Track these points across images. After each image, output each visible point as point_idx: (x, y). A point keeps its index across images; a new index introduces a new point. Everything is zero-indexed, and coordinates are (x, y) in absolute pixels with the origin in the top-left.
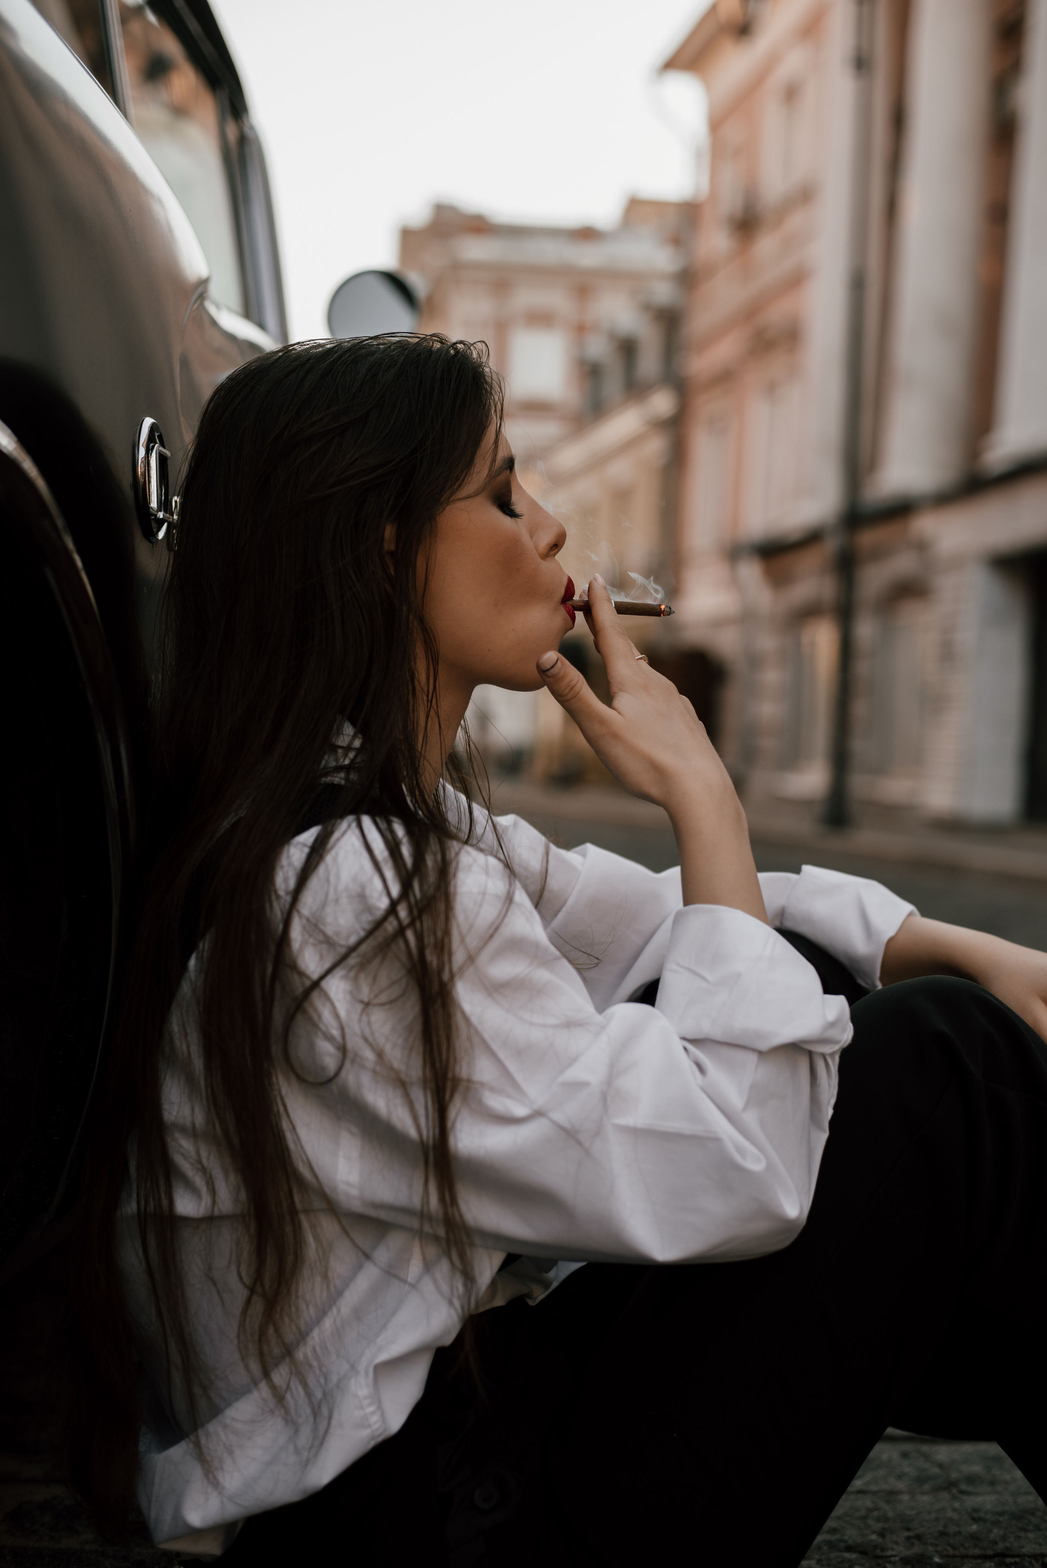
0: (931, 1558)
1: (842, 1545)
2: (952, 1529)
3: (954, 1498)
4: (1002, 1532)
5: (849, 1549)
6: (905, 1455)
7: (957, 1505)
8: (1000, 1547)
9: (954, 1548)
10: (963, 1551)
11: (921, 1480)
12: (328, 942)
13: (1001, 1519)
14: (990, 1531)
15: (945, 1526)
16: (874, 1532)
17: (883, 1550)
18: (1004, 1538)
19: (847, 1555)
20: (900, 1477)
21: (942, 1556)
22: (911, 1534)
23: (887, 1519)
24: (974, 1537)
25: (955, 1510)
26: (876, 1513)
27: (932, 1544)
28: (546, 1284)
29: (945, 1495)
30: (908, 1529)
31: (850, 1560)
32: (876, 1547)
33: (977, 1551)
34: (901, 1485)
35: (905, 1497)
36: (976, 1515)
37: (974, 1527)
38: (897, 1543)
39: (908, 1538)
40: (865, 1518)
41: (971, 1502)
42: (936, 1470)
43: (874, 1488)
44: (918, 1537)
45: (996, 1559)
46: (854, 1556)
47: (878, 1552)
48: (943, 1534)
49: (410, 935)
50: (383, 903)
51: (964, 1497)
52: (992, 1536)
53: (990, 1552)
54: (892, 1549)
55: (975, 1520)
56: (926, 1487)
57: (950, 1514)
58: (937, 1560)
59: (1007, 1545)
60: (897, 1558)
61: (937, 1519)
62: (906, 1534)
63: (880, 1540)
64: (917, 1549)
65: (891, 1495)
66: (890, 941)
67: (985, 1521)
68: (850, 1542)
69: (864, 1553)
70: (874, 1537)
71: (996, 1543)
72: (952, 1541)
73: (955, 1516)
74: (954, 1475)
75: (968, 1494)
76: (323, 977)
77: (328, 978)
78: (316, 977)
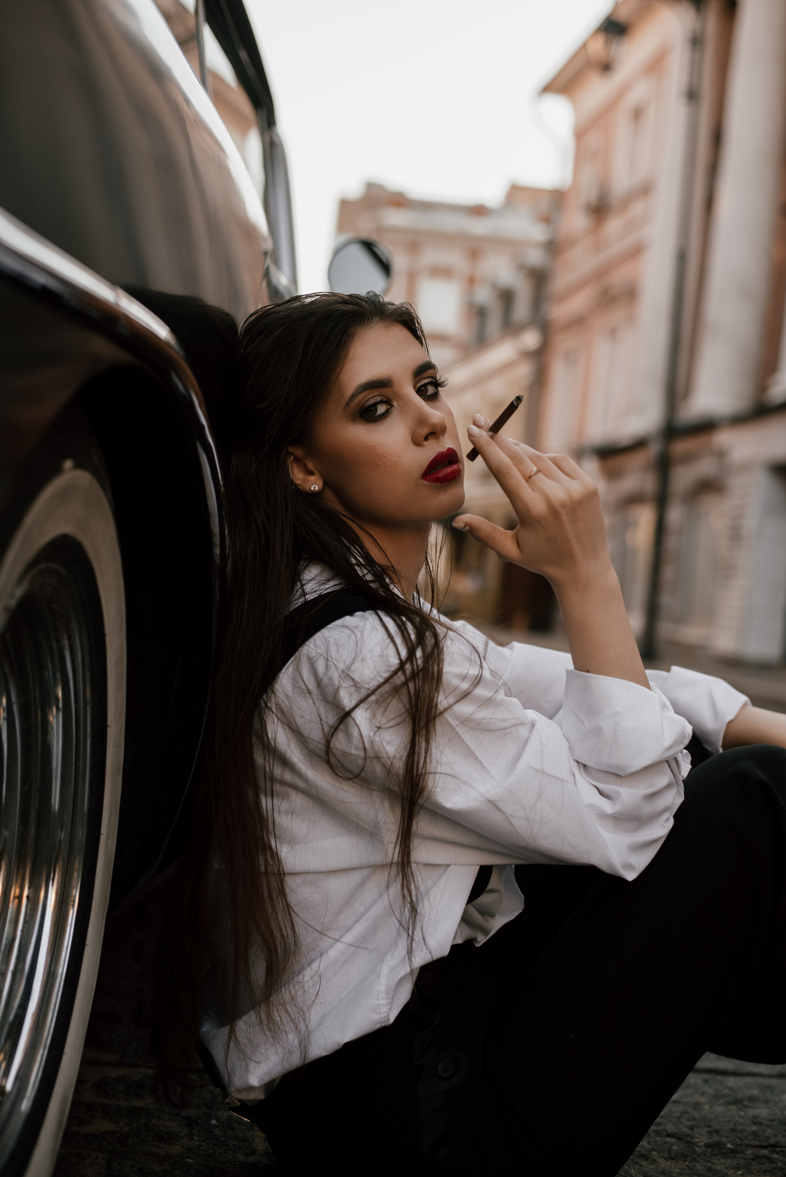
0: (725, 1144)
1: (664, 1133)
2: (739, 1128)
3: (740, 1109)
4: (773, 1132)
5: (669, 1135)
6: (706, 1081)
7: (742, 1114)
8: (772, 1141)
9: (741, 1140)
10: (747, 1142)
11: (717, 1097)
12: (356, 685)
13: (773, 1124)
14: (765, 1131)
15: (735, 1125)
16: (686, 1127)
17: (692, 1138)
18: (775, 1136)
19: (668, 1139)
20: (703, 1094)
21: (732, 1144)
22: (712, 1129)
23: (694, 1119)
24: (755, 1134)
25: (741, 1117)
26: (686, 1116)
27: (725, 1136)
28: (486, 932)
29: (734, 1108)
30: (709, 1127)
31: (670, 1143)
32: (687, 1136)
33: (756, 1143)
34: (703, 1099)
35: (707, 1107)
36: (756, 1120)
37: (754, 1128)
38: (701, 1135)
39: (709, 1132)
40: (679, 1118)
41: (752, 1112)
42: (727, 1091)
43: (684, 1100)
44: (716, 1132)
45: (770, 1148)
46: (672, 1140)
47: (689, 1139)
48: (733, 1130)
49: (411, 685)
50: (395, 662)
51: (747, 1110)
52: (766, 1134)
53: (765, 1144)
54: (699, 1138)
55: (755, 1123)
56: (721, 1101)
57: (737, 1119)
58: (729, 1146)
59: (777, 1139)
60: (702, 1143)
61: (729, 1121)
62: (708, 1129)
63: (690, 1132)
64: (716, 1138)
65: (697, 1106)
66: (730, 722)
67: (762, 1124)
68: (670, 1131)
69: (679, 1139)
70: (686, 1130)
71: (769, 1138)
72: (739, 1135)
73: (741, 1120)
74: (740, 1096)
75: (750, 1107)
76: (353, 709)
77: (356, 710)
78: (348, 709)
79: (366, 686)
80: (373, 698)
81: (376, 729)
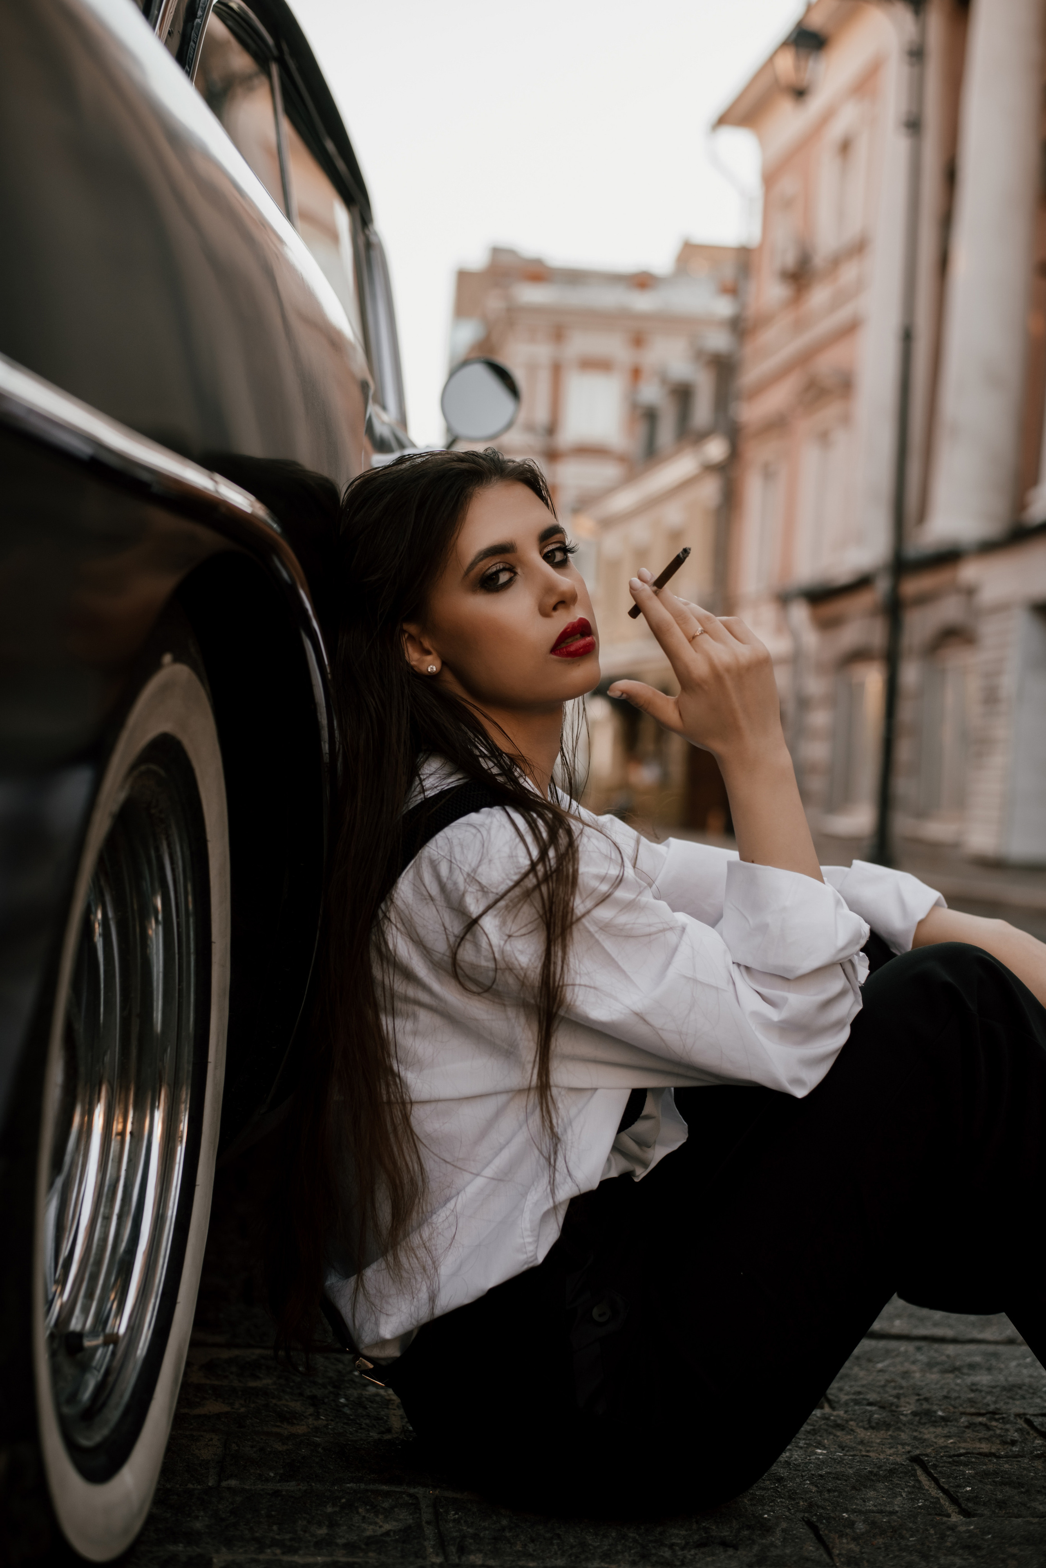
0: (935, 1412)
1: (865, 1402)
2: (954, 1395)
3: (957, 1377)
4: (994, 1399)
5: (870, 1404)
6: (919, 1349)
7: (959, 1381)
8: (992, 1408)
9: (955, 1407)
10: (961, 1409)
11: (930, 1365)
12: (483, 889)
13: (994, 1390)
14: (984, 1398)
15: (948, 1392)
16: (891, 1396)
17: (897, 1407)
18: (995, 1402)
19: (869, 1408)
20: (914, 1362)
21: (943, 1411)
22: (921, 1397)
23: (901, 1388)
24: (971, 1401)
25: (957, 1385)
26: (893, 1384)
27: (937, 1404)
29: (949, 1375)
30: (918, 1395)
31: (871, 1411)
32: (892, 1404)
33: (973, 1410)
34: (914, 1368)
35: (918, 1375)
36: (974, 1388)
37: (972, 1395)
38: (909, 1403)
39: (918, 1400)
40: (884, 1386)
41: (969, 1380)
42: (944, 1358)
43: (891, 1369)
44: (926, 1399)
45: (988, 1416)
46: (874, 1408)
47: (894, 1408)
48: (946, 1397)
50: (525, 863)
51: (965, 1377)
52: (985, 1401)
53: (983, 1411)
54: (905, 1407)
55: (972, 1391)
56: (935, 1370)
57: (953, 1386)
58: (940, 1413)
59: (998, 1406)
60: (909, 1412)
61: (942, 1388)
62: (917, 1397)
63: (895, 1400)
64: (926, 1406)
65: (906, 1374)
66: (921, 923)
67: (981, 1391)
68: (871, 1400)
69: (882, 1407)
70: (891, 1398)
71: (988, 1405)
72: (953, 1402)
73: (957, 1388)
74: (958, 1363)
75: (969, 1375)
76: (480, 916)
77: (484, 917)
78: (474, 916)
79: (494, 890)
80: (502, 903)
81: (506, 938)
